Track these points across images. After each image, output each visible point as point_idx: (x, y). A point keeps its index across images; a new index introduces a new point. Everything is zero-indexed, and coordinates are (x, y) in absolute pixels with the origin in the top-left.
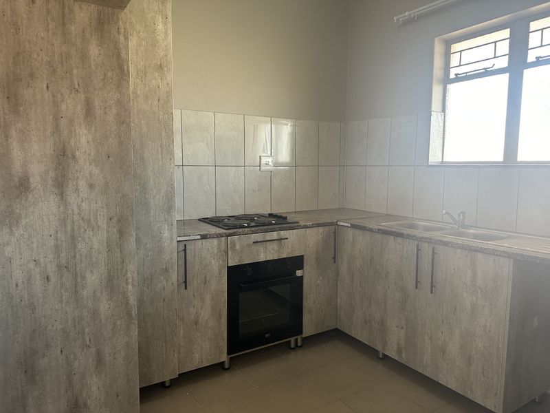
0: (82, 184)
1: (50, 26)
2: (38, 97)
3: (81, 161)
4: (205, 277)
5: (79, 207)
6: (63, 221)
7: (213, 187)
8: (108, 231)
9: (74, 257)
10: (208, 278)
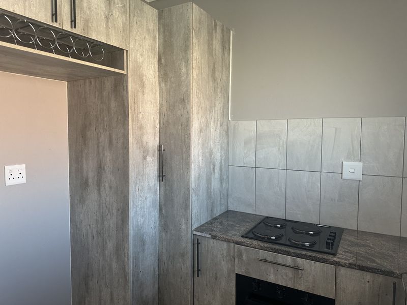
0: (107, 185)
1: (97, 95)
2: (92, 135)
3: (107, 171)
4: (216, 274)
5: (105, 199)
6: (99, 206)
7: (284, 190)
8: (117, 218)
9: (103, 229)
10: (218, 275)
